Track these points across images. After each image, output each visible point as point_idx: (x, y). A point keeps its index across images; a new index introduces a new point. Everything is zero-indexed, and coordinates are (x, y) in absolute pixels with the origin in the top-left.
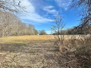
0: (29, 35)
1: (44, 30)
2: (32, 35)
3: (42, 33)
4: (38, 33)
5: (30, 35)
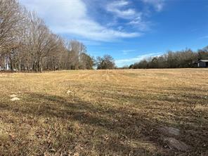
0: (72, 68)
1: (109, 57)
2: (80, 68)
3: (106, 65)
5: (74, 69)
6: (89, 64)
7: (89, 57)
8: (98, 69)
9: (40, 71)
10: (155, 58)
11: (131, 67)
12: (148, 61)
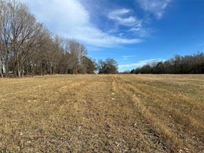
3: (108, 69)
4: (96, 69)
5: (72, 74)
6: (89, 68)
7: (90, 60)
8: (100, 73)
11: (132, 72)
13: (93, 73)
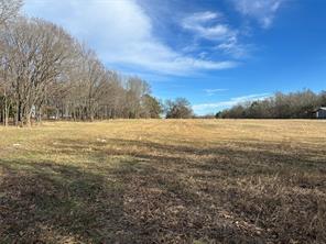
0: (131, 116)
1: (184, 101)
2: (141, 116)
4: (162, 111)
5: (134, 118)
6: (154, 110)
7: (154, 100)
8: (168, 117)
9: (89, 119)
10: (255, 103)
11: (217, 116)
12: (245, 107)
13: (158, 117)
